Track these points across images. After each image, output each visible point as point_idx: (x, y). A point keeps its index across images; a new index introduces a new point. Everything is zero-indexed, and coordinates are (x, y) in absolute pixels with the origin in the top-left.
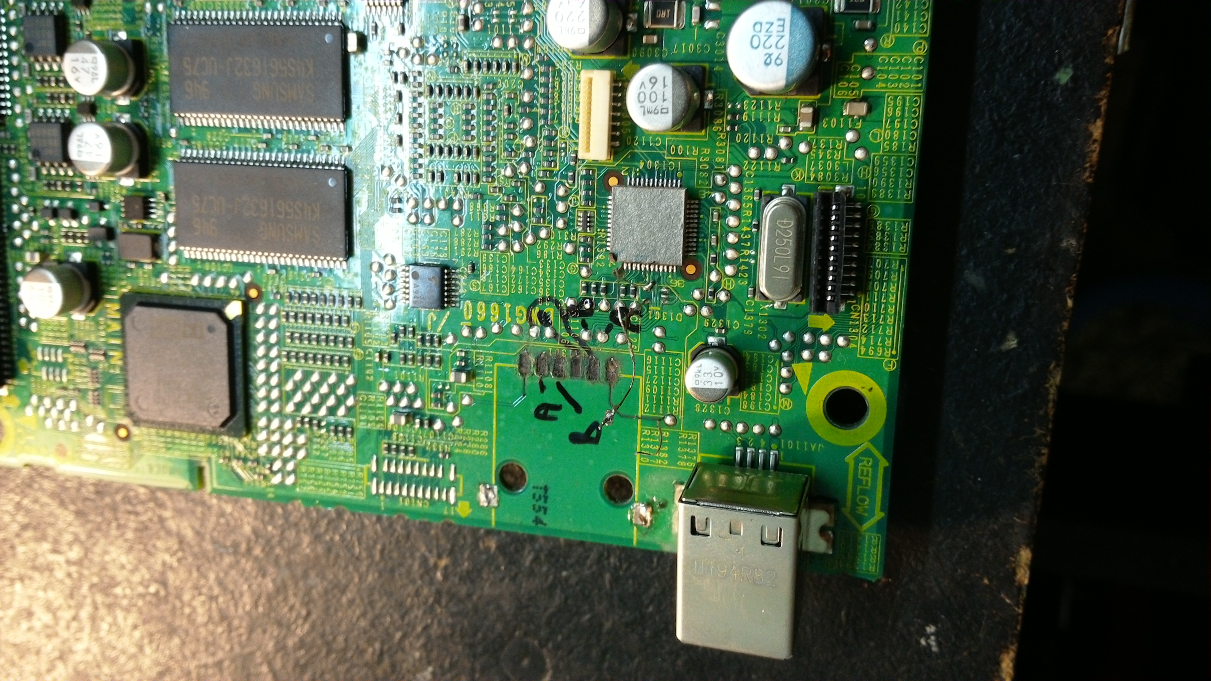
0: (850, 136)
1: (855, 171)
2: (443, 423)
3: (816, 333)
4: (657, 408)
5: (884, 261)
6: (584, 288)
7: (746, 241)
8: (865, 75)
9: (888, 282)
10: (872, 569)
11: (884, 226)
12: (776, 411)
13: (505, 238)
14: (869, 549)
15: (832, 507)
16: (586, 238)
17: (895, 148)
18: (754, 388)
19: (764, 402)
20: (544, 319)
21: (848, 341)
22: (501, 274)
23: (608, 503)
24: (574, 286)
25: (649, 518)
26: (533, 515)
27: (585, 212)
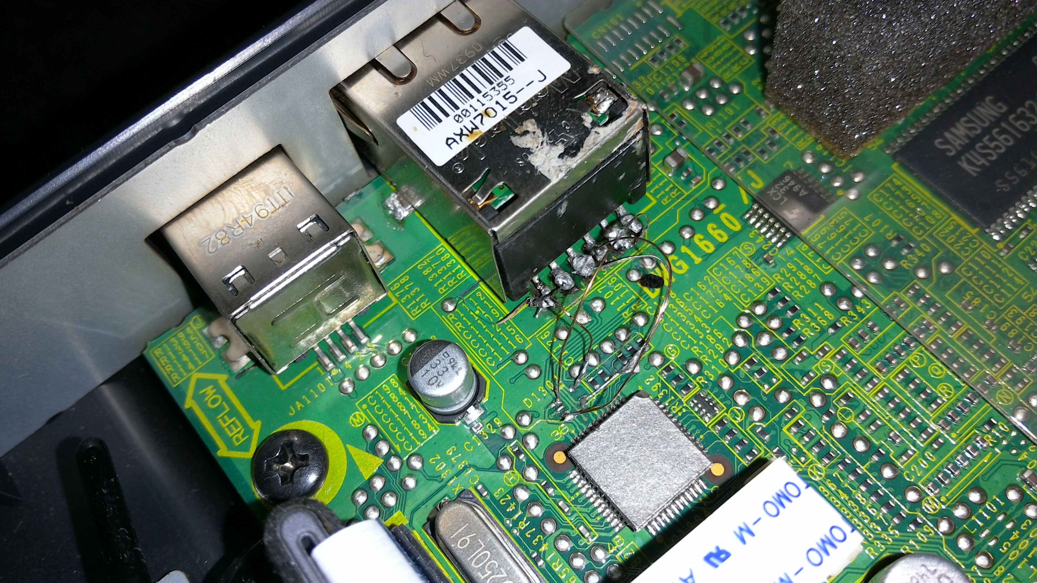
12: (360, 405)
13: (765, 319)
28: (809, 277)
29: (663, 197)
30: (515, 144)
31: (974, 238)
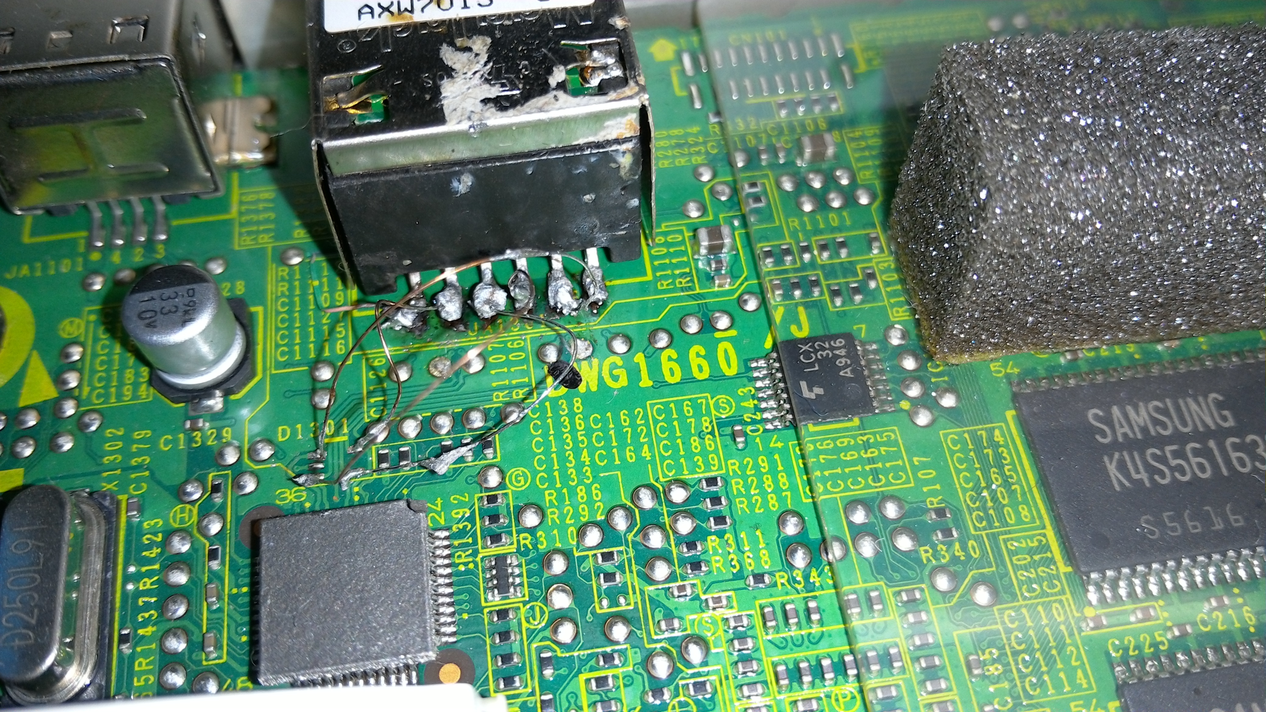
2: (731, 165)
13: (675, 513)
22: (672, 437)
27: (505, 596)
28: (777, 491)
29: (665, 277)
30: (442, 54)
31: (1058, 578)
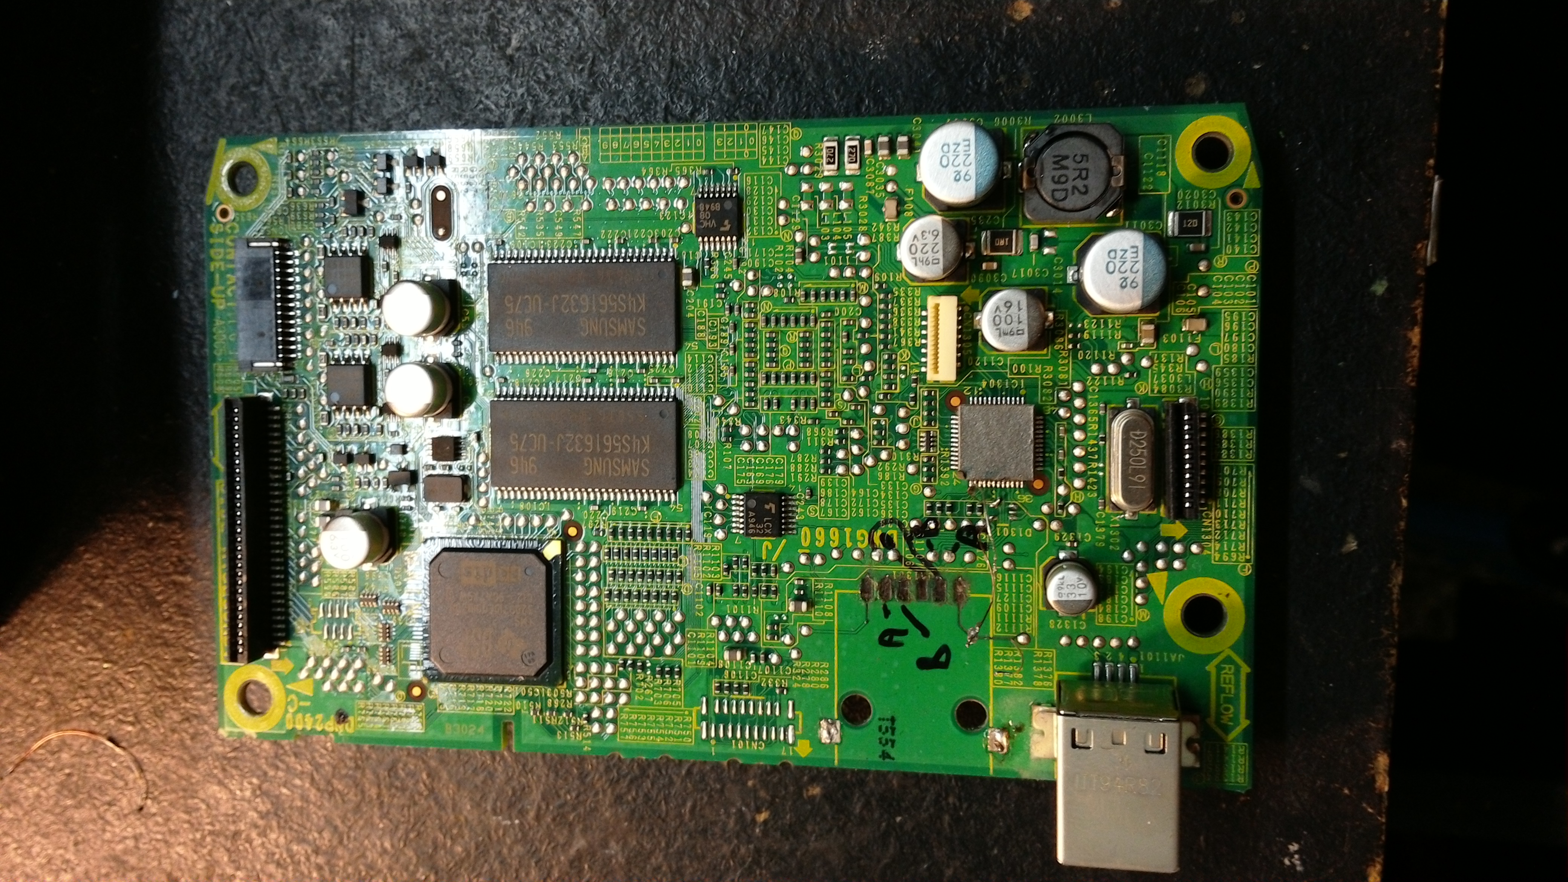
0: (1190, 350)
1: (1198, 382)
2: (779, 656)
3: (1170, 542)
4: (1010, 626)
5: (1232, 468)
6: (929, 508)
7: (1093, 454)
8: (1200, 293)
9: (1237, 488)
10: (1241, 779)
11: (1229, 434)
12: (1133, 623)
13: (843, 462)
14: (1237, 758)
15: (1197, 717)
16: (929, 458)
17: (1234, 360)
18: (1109, 601)
19: (1120, 614)
20: (888, 542)
21: (1203, 548)
22: (840, 498)
23: (961, 731)
24: (918, 507)
25: (1005, 743)
26: (879, 749)
27: (928, 433)
